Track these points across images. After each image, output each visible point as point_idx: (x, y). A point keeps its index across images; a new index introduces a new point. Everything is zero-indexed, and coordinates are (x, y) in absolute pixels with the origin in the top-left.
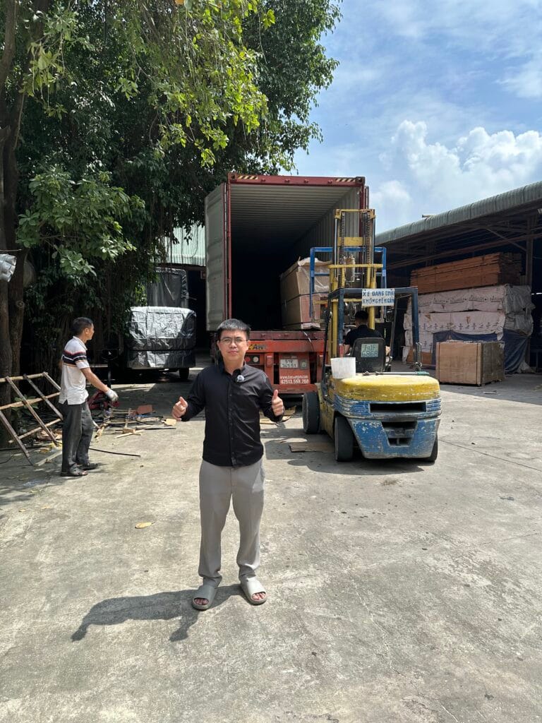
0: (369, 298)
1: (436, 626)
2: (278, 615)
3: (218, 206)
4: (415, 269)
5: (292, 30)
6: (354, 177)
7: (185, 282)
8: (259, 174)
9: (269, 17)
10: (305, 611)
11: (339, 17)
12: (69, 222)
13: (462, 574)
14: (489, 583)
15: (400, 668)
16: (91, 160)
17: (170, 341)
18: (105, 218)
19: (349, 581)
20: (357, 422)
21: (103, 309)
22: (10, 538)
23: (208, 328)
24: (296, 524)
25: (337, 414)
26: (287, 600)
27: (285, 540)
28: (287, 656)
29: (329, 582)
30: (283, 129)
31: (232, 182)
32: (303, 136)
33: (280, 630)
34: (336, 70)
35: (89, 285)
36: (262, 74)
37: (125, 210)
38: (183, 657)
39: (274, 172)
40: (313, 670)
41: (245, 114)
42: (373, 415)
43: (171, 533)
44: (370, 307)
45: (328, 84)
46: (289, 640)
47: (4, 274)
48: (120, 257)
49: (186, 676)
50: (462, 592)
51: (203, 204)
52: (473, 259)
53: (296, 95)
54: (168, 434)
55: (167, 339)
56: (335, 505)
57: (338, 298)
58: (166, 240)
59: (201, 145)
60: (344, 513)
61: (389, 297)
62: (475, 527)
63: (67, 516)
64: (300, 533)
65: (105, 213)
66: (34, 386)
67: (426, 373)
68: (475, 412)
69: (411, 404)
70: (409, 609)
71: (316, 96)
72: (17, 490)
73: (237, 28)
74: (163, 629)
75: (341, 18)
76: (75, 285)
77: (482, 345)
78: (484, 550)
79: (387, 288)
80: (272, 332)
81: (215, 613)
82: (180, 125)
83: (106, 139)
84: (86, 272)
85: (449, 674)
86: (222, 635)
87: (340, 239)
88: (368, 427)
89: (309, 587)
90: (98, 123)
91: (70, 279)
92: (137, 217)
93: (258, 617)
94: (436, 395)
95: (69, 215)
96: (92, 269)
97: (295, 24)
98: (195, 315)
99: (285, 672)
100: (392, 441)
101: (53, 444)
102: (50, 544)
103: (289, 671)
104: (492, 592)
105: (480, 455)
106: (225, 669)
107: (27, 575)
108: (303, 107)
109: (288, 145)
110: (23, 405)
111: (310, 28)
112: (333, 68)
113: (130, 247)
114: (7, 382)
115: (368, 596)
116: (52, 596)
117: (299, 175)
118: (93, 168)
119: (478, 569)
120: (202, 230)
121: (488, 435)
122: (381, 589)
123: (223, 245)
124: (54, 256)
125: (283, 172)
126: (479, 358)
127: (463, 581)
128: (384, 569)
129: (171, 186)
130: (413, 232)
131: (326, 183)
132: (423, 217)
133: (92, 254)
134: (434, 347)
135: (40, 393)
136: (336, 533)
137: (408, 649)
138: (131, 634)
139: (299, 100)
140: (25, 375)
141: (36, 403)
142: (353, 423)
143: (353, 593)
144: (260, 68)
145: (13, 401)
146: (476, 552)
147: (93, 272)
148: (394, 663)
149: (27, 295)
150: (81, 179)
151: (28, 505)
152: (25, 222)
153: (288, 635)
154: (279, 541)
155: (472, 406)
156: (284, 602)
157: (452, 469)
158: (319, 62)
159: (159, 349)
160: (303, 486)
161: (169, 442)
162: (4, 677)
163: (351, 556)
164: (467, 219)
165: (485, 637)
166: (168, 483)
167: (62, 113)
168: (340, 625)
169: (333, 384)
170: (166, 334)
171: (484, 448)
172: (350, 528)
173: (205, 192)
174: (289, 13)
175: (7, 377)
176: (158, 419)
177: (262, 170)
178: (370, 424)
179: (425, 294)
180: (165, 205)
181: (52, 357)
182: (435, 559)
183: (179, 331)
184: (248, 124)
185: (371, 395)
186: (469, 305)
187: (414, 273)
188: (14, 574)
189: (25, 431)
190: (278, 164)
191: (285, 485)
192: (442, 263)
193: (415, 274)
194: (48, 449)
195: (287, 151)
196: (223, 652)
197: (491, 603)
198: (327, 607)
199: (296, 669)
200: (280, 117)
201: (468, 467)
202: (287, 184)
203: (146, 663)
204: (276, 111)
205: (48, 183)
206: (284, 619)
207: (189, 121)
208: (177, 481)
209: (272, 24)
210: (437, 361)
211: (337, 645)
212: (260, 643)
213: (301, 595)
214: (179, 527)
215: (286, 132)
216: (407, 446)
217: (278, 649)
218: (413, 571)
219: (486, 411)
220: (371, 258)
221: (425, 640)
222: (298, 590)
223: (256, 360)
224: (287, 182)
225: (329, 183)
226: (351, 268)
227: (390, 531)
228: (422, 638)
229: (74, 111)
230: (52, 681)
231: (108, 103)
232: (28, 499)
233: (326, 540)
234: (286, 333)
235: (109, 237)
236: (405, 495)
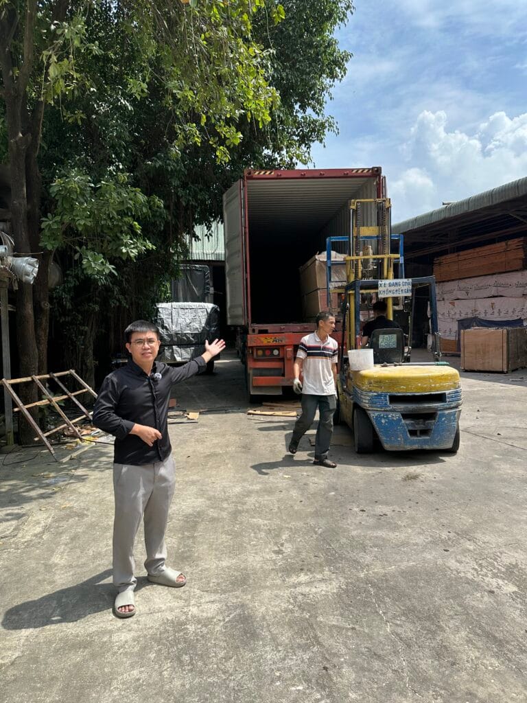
0: (385, 289)
1: (457, 637)
2: (291, 624)
3: (236, 202)
4: (437, 257)
5: (305, 25)
6: (371, 167)
7: (208, 278)
8: (277, 169)
9: (278, 13)
10: (318, 619)
11: (352, 9)
12: (89, 224)
13: (487, 579)
14: (515, 589)
15: (417, 686)
16: (111, 163)
17: (195, 335)
18: (125, 219)
19: (365, 586)
20: (376, 414)
21: (127, 306)
22: (28, 538)
23: (229, 322)
24: (312, 522)
25: (356, 406)
26: (299, 607)
27: (301, 541)
28: (296, 671)
29: (344, 587)
30: (299, 123)
31: (248, 178)
32: (319, 130)
33: (290, 641)
34: (349, 62)
35: (113, 284)
36: (276, 70)
37: (145, 210)
38: (188, 670)
39: (291, 166)
40: (323, 687)
41: (256, 110)
42: (392, 406)
43: (186, 533)
44: (387, 298)
45: (342, 76)
46: (299, 652)
47: (27, 277)
48: (140, 255)
49: (191, 692)
50: (486, 599)
51: (222, 201)
52: (498, 245)
53: (311, 89)
54: (191, 428)
55: (192, 334)
56: (353, 502)
57: (354, 289)
58: (187, 238)
59: (215, 143)
60: (363, 511)
61: (406, 287)
62: (500, 525)
63: (86, 515)
64: (316, 533)
65: (126, 215)
66: (60, 384)
67: (445, 363)
68: (502, 400)
69: (431, 394)
70: (429, 618)
71: (331, 90)
72: (41, 487)
73: (246, 25)
74: (170, 638)
75: (353, 11)
76: (100, 284)
77: (508, 331)
78: (509, 551)
79: (406, 278)
80: (291, 324)
81: (224, 620)
82: (194, 125)
83: (126, 142)
84: (107, 271)
85: (470, 694)
86: (230, 646)
87: (355, 229)
88: (387, 419)
89: (323, 593)
90: (117, 126)
91: (95, 279)
92: (158, 217)
93: (269, 625)
94: (456, 386)
95: (90, 217)
96: (113, 269)
97: (308, 19)
98: (219, 310)
99: (293, 689)
100: (413, 433)
101: (78, 440)
102: (66, 545)
103: (298, 688)
104: (519, 600)
105: (506, 447)
106: (232, 684)
107: (40, 578)
108: (318, 101)
109: (305, 139)
110: (48, 402)
111: (323, 22)
112: (347, 61)
113: (150, 246)
114: (33, 381)
115: (385, 603)
116: (63, 600)
117: (316, 168)
118: (114, 170)
119: (503, 573)
120: (221, 226)
121: (514, 425)
122: (399, 596)
123: (241, 240)
124: (76, 257)
125: (300, 166)
126: (505, 345)
127: (488, 586)
128: (402, 573)
129: (190, 185)
130: (434, 219)
131: (342, 175)
132: (443, 204)
133: (114, 254)
134: (459, 335)
135: (66, 390)
136: (354, 533)
137: (426, 664)
138: (138, 643)
139: (315, 94)
140: (51, 373)
141: (62, 400)
142: (372, 415)
143: (369, 599)
144: (273, 64)
145: (40, 399)
146: (501, 553)
147: (113, 271)
148: (411, 680)
149: (55, 296)
150: (100, 181)
151: (49, 503)
152: (47, 226)
153: (300, 646)
154: (295, 541)
155: (498, 394)
156: (296, 608)
157: (477, 462)
158: (332, 55)
159: (185, 343)
160: (322, 481)
161: (190, 436)
162: (7, 690)
163: (368, 559)
164: (488, 205)
165: (511, 651)
166: (187, 479)
167: (81, 119)
168: (354, 635)
169: (351, 376)
170: (190, 329)
171: (510, 438)
172: (368, 528)
173: (223, 188)
174: (301, 8)
175: (34, 376)
176: (181, 413)
177: (279, 165)
178: (390, 416)
179: (448, 281)
180: (184, 204)
181: (80, 355)
182: (457, 561)
183: (203, 325)
184: (259, 119)
185: (389, 387)
186: (493, 292)
187: (436, 260)
188: (28, 576)
189: (52, 427)
190: (295, 158)
191: (304, 481)
192: (463, 250)
193: (438, 262)
194: (74, 445)
195: (304, 145)
196: (230, 665)
197: (518, 612)
198: (342, 615)
199: (306, 685)
200: (296, 112)
201: (494, 459)
202: (303, 177)
203: (150, 676)
204: (292, 107)
205: (68, 187)
206: (296, 628)
207: (204, 119)
208: (195, 478)
209: (282, 19)
210: (462, 349)
211: (350, 659)
212: (270, 655)
213: (315, 601)
214: (194, 527)
215: (302, 127)
216: (428, 438)
217: (289, 662)
218: (433, 574)
219: (513, 399)
220: (388, 249)
221: (445, 654)
222: (312, 597)
223: (276, 352)
224: (304, 175)
225: (345, 175)
226: (368, 260)
227: (410, 531)
228: (441, 652)
229: (94, 117)
230: (54, 694)
231: (126, 107)
232: (50, 497)
233: (343, 540)
234: (305, 325)
235: (129, 237)
236: (427, 491)
